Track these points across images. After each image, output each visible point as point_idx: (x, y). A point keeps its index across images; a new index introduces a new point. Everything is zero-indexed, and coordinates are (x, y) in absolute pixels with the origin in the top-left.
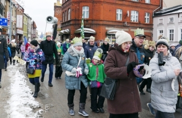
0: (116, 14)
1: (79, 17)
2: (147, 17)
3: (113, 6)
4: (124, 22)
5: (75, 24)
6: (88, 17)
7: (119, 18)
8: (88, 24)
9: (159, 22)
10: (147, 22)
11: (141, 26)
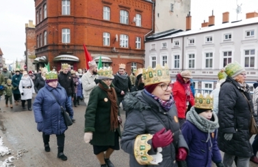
0: (103, 39)
1: (58, 42)
2: (138, 42)
3: (100, 29)
4: (112, 48)
5: (53, 50)
6: (69, 42)
7: (107, 43)
8: (70, 50)
9: (151, 48)
10: (138, 47)
11: (132, 52)
